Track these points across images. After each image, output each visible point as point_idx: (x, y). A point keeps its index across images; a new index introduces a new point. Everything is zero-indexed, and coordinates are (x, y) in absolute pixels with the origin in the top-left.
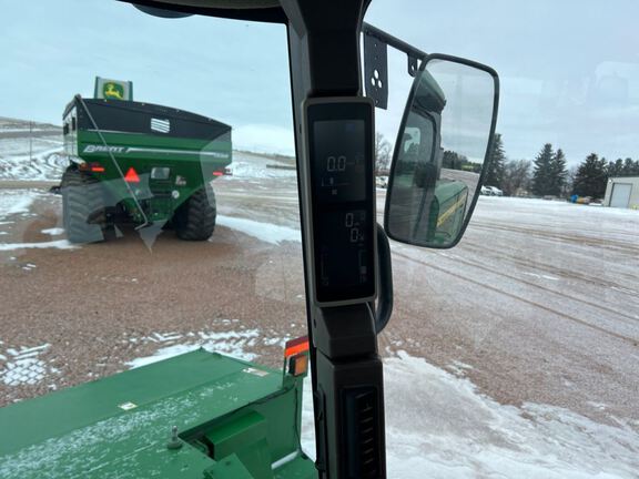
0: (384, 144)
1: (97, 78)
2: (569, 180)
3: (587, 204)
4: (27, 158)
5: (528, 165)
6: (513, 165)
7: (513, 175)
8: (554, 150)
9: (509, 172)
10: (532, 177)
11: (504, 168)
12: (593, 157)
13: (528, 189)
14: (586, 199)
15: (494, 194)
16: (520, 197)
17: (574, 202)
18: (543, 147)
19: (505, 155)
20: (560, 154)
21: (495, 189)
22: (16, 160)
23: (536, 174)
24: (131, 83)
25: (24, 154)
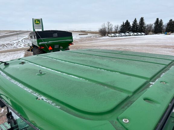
0: (110, 25)
1: (33, 19)
2: (164, 28)
3: (170, 34)
4: (17, 41)
5: (152, 25)
6: (148, 26)
7: (148, 28)
8: (160, 20)
9: (147, 28)
10: (154, 28)
11: (145, 27)
12: (171, 20)
13: (152, 32)
14: (169, 33)
15: (143, 35)
16: (150, 34)
17: (166, 34)
18: (156, 19)
19: (145, 23)
20: (161, 20)
21: (143, 33)
22: (15, 42)
23: (155, 27)
24: (41, 19)
25: (16, 40)
